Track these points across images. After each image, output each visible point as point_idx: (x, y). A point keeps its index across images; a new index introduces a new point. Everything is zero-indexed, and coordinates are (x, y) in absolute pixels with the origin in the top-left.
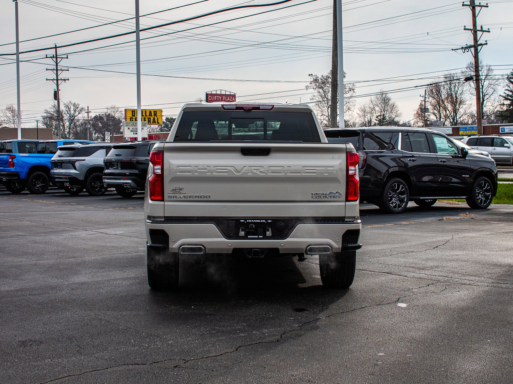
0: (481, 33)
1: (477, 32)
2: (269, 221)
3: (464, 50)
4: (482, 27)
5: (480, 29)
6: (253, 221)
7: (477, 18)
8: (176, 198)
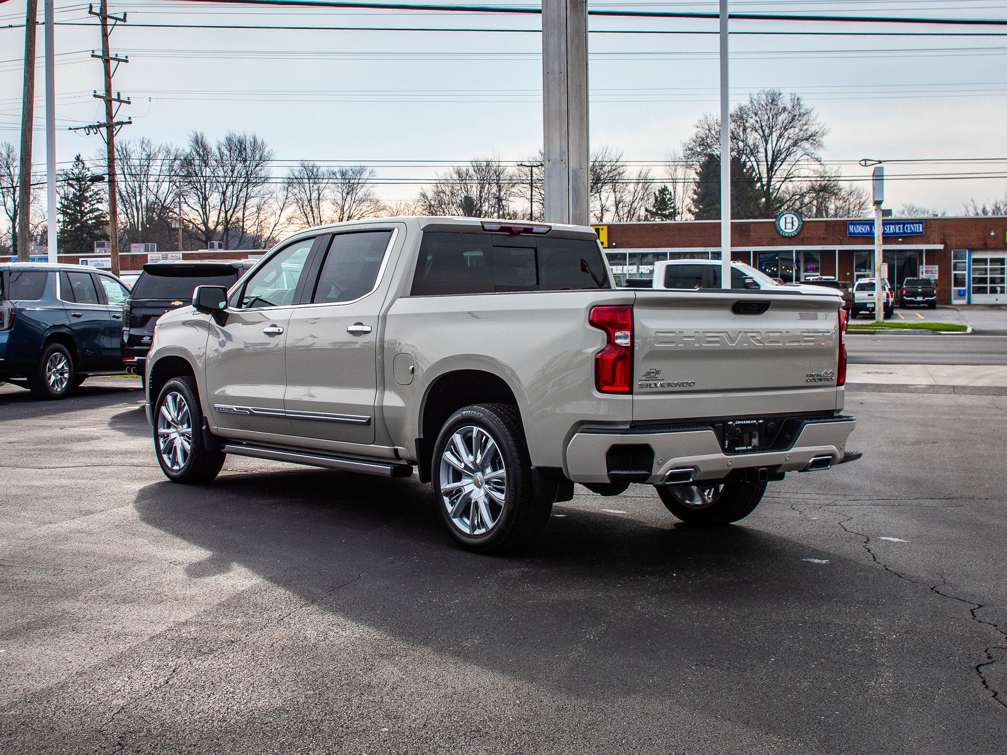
0: (118, 103)
1: (113, 102)
2: (761, 421)
3: (89, 130)
4: (119, 94)
5: (117, 98)
6: (742, 422)
7: (112, 80)
8: (650, 387)
